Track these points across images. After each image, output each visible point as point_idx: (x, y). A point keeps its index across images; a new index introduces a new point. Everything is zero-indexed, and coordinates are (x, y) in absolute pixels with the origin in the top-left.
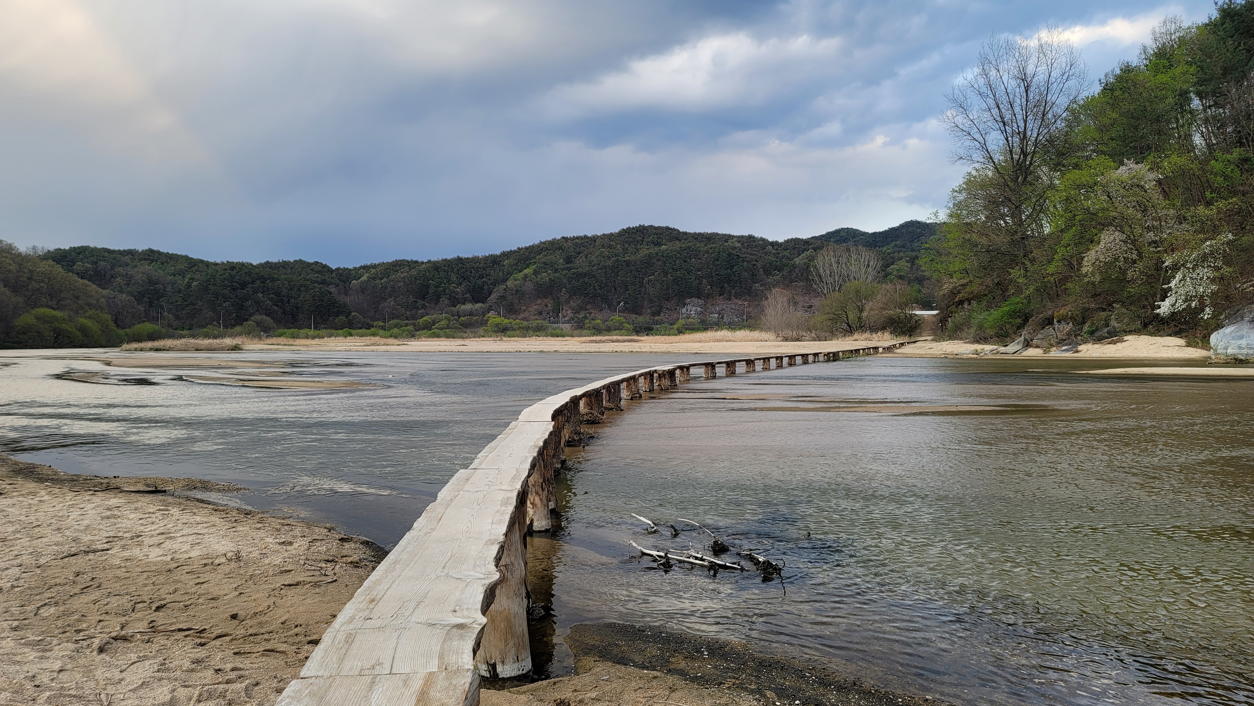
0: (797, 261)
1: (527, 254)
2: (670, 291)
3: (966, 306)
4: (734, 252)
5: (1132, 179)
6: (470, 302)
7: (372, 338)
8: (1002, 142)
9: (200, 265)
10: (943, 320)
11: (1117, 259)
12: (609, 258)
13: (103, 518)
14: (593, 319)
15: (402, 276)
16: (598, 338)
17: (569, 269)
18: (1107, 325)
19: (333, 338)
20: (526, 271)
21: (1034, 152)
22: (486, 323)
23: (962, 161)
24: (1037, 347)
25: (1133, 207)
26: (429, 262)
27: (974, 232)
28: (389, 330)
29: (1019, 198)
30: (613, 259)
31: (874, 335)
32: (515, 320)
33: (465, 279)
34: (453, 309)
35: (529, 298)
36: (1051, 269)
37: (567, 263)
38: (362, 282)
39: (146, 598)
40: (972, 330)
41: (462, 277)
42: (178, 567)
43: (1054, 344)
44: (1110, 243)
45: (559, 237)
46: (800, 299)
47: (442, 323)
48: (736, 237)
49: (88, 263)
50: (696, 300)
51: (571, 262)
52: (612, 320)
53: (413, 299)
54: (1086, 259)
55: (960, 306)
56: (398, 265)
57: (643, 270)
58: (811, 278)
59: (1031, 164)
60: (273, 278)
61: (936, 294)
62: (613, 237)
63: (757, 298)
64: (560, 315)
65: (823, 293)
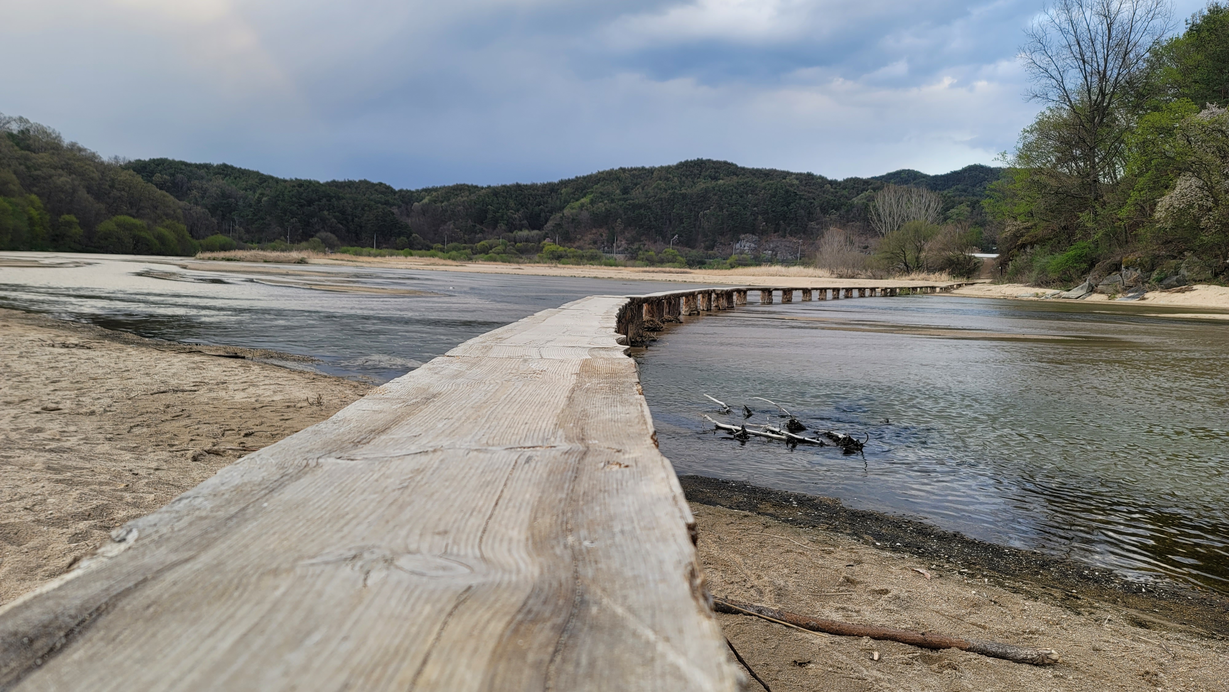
0: (855, 200)
1: (584, 183)
2: (725, 226)
3: (1028, 250)
4: (792, 189)
5: (1213, 123)
6: (527, 228)
7: (432, 258)
8: (1081, 81)
9: (270, 181)
10: (1003, 264)
11: (1191, 206)
12: (666, 190)
13: (188, 369)
14: (646, 251)
15: (462, 200)
16: (652, 269)
17: (626, 200)
18: (1177, 274)
19: (394, 257)
20: (583, 200)
21: (1113, 93)
22: (542, 250)
23: (1036, 99)
24: (1102, 292)
25: (1213, 153)
26: (489, 187)
27: (1043, 174)
28: (447, 253)
29: (1094, 139)
30: (669, 191)
31: (932, 276)
32: (569, 248)
33: (522, 206)
34: (510, 234)
35: (585, 227)
36: (1123, 213)
37: (623, 194)
38: (423, 205)
39: (234, 427)
40: (1034, 274)
41: (520, 203)
42: (263, 407)
43: (1120, 290)
44: (1186, 189)
45: (616, 168)
46: (856, 239)
47: (499, 247)
48: (795, 174)
49: (166, 175)
50: (749, 236)
51: (627, 193)
52: (666, 252)
53: (471, 223)
54: (1159, 204)
55: (1023, 250)
56: (459, 189)
57: (699, 204)
58: (869, 216)
59: (1109, 104)
60: (339, 197)
61: (997, 237)
62: (670, 170)
63: (812, 236)
64: (615, 245)
65: (881, 233)
